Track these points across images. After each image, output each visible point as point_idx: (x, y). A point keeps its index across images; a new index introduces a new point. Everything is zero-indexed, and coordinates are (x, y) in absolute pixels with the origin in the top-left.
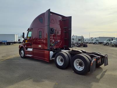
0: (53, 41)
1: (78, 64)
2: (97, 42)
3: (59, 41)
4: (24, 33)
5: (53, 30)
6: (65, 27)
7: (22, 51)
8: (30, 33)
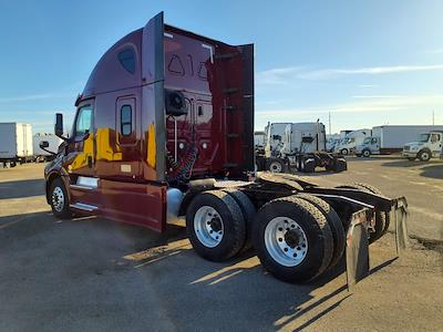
0: (181, 146)
1: (281, 235)
2: (373, 147)
3: (205, 146)
4: (59, 117)
5: (177, 100)
6: (229, 87)
7: (58, 192)
8: (87, 114)
